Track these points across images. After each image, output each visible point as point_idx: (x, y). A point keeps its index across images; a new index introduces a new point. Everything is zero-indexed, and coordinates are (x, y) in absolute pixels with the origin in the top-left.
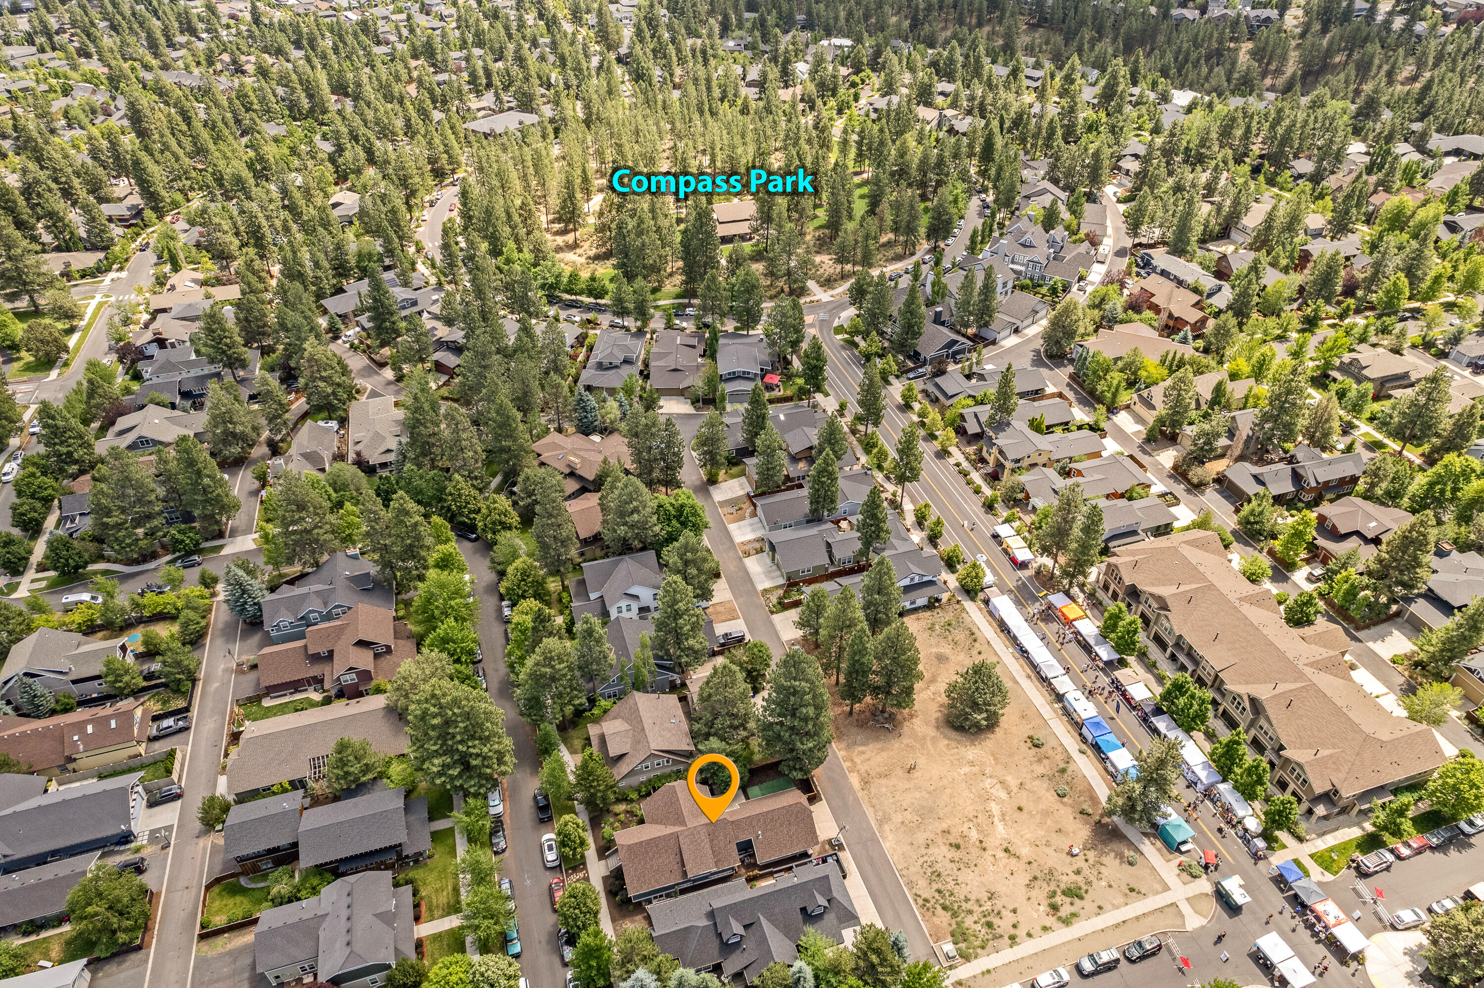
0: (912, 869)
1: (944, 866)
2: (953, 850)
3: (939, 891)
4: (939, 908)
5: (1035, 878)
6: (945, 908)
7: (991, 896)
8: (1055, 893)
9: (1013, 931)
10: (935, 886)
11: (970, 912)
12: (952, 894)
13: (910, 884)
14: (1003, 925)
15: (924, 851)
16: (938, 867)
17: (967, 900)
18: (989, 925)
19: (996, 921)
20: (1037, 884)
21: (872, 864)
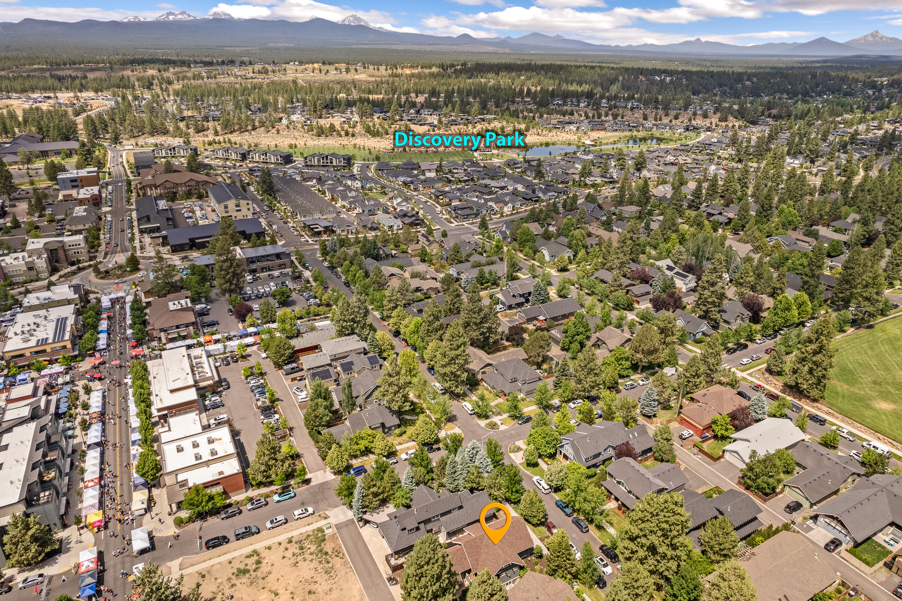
0: (343, 573)
1: (321, 578)
2: (314, 590)
3: (328, 562)
4: (330, 553)
5: (263, 579)
6: (326, 553)
7: (296, 564)
8: (255, 571)
9: (289, 546)
10: (330, 565)
11: (311, 554)
12: (320, 562)
13: (345, 564)
14: (294, 548)
15: (334, 586)
16: (326, 577)
17: (312, 560)
18: (301, 548)
19: (298, 551)
20: (264, 575)
21: (369, 572)
